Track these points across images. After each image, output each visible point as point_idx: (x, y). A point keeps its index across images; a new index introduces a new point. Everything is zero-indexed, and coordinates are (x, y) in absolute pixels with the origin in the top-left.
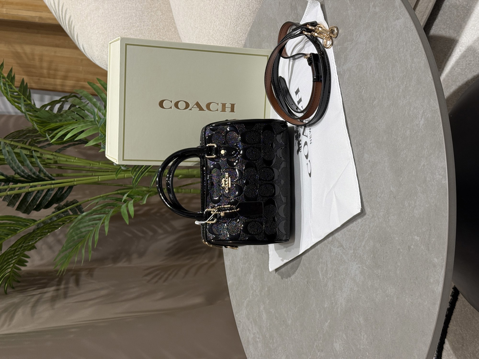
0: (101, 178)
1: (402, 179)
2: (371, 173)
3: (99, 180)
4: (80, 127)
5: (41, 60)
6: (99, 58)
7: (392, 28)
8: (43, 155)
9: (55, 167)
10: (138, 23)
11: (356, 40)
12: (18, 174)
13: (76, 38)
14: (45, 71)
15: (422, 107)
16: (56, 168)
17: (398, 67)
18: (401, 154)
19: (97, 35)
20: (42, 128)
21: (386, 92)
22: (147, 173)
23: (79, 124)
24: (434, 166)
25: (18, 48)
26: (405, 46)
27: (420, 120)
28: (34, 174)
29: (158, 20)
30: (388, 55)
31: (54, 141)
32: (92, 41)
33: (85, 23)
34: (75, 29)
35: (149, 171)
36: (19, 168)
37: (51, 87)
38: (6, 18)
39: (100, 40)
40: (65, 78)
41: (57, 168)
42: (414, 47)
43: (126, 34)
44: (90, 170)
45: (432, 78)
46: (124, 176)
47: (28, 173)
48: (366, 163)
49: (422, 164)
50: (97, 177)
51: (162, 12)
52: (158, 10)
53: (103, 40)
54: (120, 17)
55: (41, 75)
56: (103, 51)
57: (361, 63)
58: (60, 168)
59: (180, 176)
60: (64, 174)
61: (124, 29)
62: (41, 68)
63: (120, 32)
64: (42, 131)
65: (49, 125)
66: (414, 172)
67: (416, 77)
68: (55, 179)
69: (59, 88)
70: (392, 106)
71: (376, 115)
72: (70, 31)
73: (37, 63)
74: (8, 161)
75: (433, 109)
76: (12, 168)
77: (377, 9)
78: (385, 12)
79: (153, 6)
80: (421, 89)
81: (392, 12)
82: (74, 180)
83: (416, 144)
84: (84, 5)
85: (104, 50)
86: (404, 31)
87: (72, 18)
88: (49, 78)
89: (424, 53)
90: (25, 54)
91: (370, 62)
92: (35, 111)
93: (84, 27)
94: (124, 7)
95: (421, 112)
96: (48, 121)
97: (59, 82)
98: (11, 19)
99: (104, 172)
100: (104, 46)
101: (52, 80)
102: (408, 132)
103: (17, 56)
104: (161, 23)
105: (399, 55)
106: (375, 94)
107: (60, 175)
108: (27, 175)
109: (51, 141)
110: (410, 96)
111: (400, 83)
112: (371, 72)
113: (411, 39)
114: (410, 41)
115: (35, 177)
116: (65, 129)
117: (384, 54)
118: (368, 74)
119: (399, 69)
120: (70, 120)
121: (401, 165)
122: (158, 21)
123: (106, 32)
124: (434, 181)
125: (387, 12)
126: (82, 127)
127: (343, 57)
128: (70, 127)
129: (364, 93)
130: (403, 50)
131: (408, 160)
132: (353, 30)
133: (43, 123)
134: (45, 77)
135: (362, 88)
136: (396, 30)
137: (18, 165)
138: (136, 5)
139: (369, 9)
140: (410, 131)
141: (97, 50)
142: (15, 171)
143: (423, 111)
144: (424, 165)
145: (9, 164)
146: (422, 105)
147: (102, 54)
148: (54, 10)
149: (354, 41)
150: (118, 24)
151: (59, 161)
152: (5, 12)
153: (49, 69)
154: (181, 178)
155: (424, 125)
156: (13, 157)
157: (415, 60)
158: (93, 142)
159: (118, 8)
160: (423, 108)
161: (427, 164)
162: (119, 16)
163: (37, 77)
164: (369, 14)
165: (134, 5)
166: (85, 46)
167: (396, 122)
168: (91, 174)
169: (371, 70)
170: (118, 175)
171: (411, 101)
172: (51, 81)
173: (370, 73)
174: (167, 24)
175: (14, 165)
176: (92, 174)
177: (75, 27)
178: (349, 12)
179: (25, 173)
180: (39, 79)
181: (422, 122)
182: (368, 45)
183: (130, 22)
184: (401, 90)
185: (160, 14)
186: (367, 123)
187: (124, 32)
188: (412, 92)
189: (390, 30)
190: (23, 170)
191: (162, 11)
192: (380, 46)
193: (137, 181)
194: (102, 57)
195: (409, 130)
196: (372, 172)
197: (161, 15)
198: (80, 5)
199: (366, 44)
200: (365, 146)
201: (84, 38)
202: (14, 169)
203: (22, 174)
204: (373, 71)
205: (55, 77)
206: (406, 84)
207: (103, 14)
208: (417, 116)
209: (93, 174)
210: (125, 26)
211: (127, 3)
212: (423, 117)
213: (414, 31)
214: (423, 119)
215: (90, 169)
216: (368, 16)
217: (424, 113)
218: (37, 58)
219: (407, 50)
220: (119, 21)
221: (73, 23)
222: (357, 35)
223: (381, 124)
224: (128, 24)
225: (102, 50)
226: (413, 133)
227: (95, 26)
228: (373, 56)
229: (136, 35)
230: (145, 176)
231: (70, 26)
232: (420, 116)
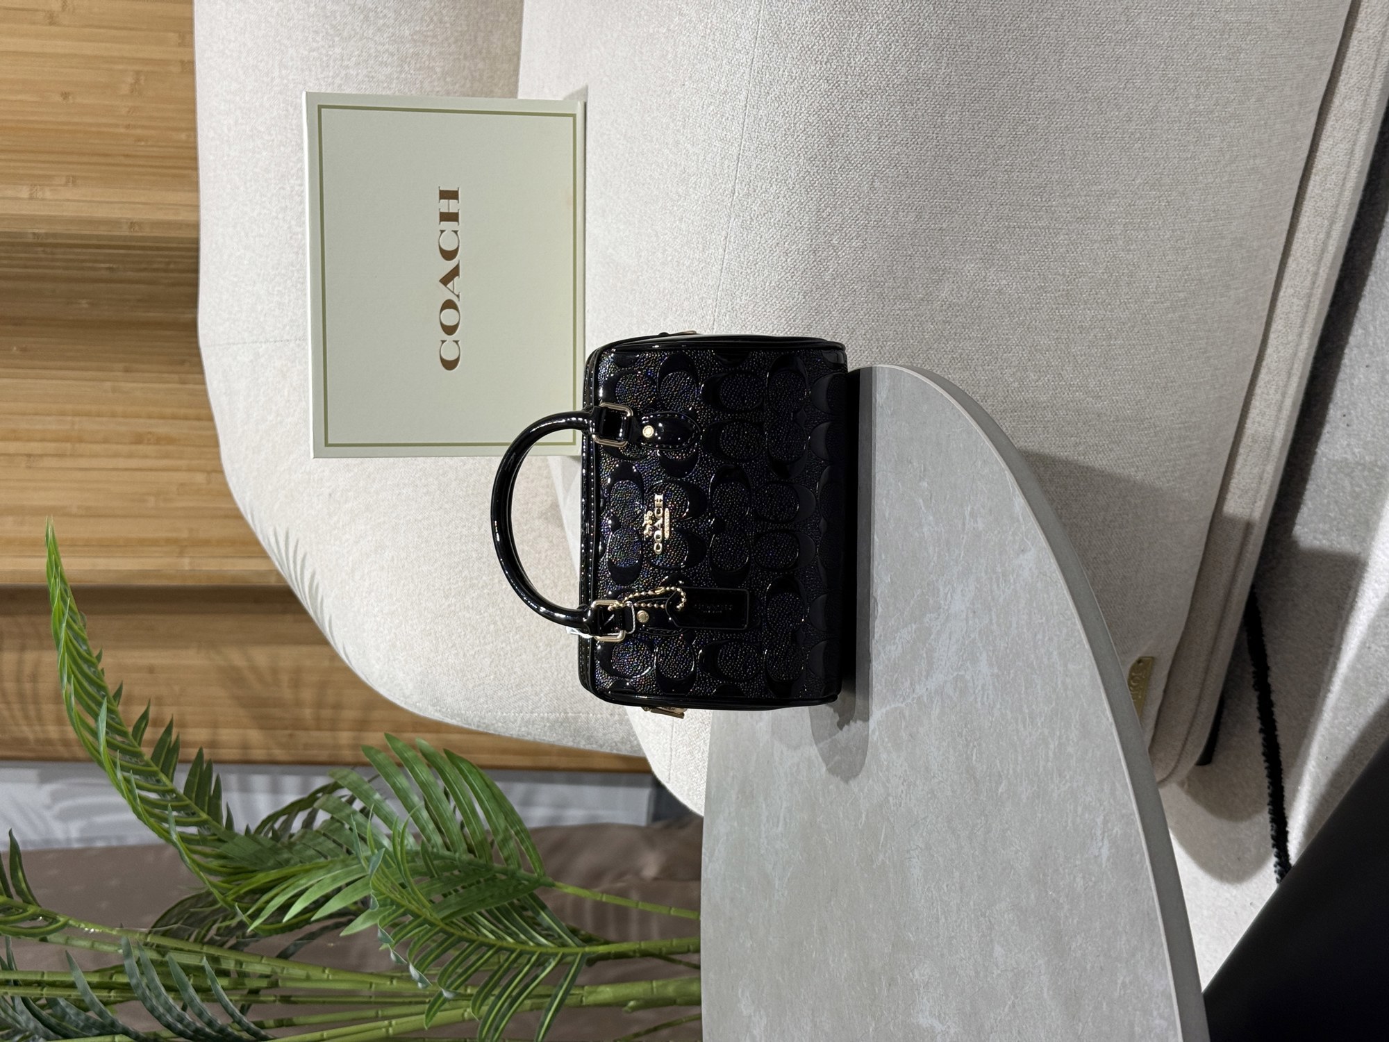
0: (396, 1024)
1: (1083, 1028)
2: (1014, 1005)
3: (391, 1030)
4: (328, 881)
5: (296, 684)
6: (384, 680)
7: (1015, 576)
8: (244, 966)
9: (272, 998)
10: (484, 578)
11: (946, 607)
12: (169, 1026)
13: (327, 629)
14: (308, 713)
15: (1101, 805)
16: (274, 1001)
17: (1039, 687)
18: (1072, 949)
19: (378, 619)
20: (230, 890)
21: (1020, 758)
22: (528, 1002)
23: (329, 872)
24: (1146, 988)
25: (236, 658)
26: (1046, 627)
27: (1101, 844)
28: (210, 1023)
29: (539, 563)
30: (1014, 650)
31: (261, 924)
32: (365, 634)
33: (347, 587)
34: (324, 605)
35: (534, 993)
36: (169, 1009)
37: (323, 755)
38: (191, 583)
39: (386, 632)
40: (362, 725)
41: (277, 1003)
42: (1065, 631)
43: (453, 608)
44: (371, 1003)
45: (1111, 719)
46: (463, 1015)
47: (194, 1024)
48: (999, 972)
49: (1120, 982)
50: (386, 1022)
51: (551, 542)
52: (540, 536)
53: (393, 630)
54: (436, 565)
55: (298, 725)
56: (394, 660)
57: (962, 673)
58: (286, 999)
59: (632, 1003)
60: (295, 1020)
61: (447, 597)
62: (298, 704)
63: (438, 606)
64: (229, 899)
65: (252, 877)
66: (1105, 1004)
67: (1077, 716)
68: (270, 1037)
69: (347, 755)
70: (1037, 801)
71: (1007, 826)
72: (315, 613)
73: (287, 694)
74: (140, 992)
75: (1124, 811)
76: (152, 1010)
77: (980, 526)
78: (996, 532)
79: (528, 526)
80: (1091, 751)
81: (1011, 533)
82: (322, 1035)
83: (1100, 918)
84: (347, 540)
85: (397, 657)
86: (1039, 585)
87: (318, 577)
88: (319, 729)
89: (1087, 646)
90: (254, 669)
91: (980, 671)
92: (220, 840)
93: (345, 600)
94: (449, 537)
95: (1100, 820)
96: (251, 868)
97: (345, 737)
98: (204, 583)
99: (410, 1003)
100: (394, 646)
101: (328, 734)
102: (1080, 882)
103: (233, 677)
104: (547, 571)
105: (1037, 651)
106: (998, 764)
107: (285, 1022)
108: (193, 1028)
109: (251, 924)
110: (1071, 773)
111: (1046, 732)
112: (985, 699)
113: (1056, 607)
114: (1055, 612)
115: (214, 1033)
116: (290, 888)
117: (1006, 648)
118: (980, 704)
119: (1039, 691)
120: (311, 859)
121: (1074, 982)
122: (540, 567)
123: (399, 610)
124: (1152, 1036)
125: (999, 533)
126: (335, 879)
127: (925, 655)
128: (302, 882)
129: (976, 761)
130: (1044, 637)
131: (1088, 967)
132: (937, 581)
133: (236, 872)
134: (306, 729)
135: (971, 745)
136: (1023, 580)
137: (166, 1002)
138: (480, 528)
139: (964, 524)
140: (1084, 877)
141: (379, 659)
142: (159, 1018)
143: (1105, 817)
144: (1124, 985)
145: (144, 999)
146: (1100, 800)
147: (392, 669)
148: (277, 559)
149: (942, 610)
150: (432, 583)
151: (285, 979)
152: (187, 568)
153: (319, 705)
154: (634, 1009)
155: (1111, 860)
156: (153, 980)
157: (1070, 666)
158: (364, 922)
159: (433, 542)
160: (1102, 808)
161: (1131, 983)
162: (436, 561)
163: (286, 728)
164: (965, 537)
165: (475, 530)
166: (349, 649)
167: (1051, 847)
168: (371, 1013)
169: (983, 695)
170: (435, 1013)
171: (1075, 785)
172: (325, 736)
173: (983, 704)
174: (563, 571)
175: (154, 1002)
176: (377, 1013)
177: (325, 601)
178: (925, 529)
179: (185, 1023)
180: (291, 735)
181: (1105, 852)
182: (970, 622)
183: (463, 575)
184: (1051, 754)
185: (546, 545)
186: (990, 849)
187: (447, 604)
188: (1074, 758)
189: (1012, 581)
190: (178, 1015)
191: (550, 539)
192: (995, 627)
193: (496, 1029)
194: (391, 676)
195: (1081, 875)
196: (1016, 1001)
197: (547, 550)
198: (338, 542)
199: (967, 620)
200: (993, 921)
201: (346, 629)
202: (156, 1014)
203: (179, 1026)
204: (987, 698)
205: (334, 726)
206: (1060, 737)
207: (393, 560)
208: (1093, 831)
209: (380, 1013)
210: (450, 589)
211: (456, 527)
212: (1106, 834)
213: (1059, 585)
214: (1106, 842)
215: (371, 997)
216: (964, 541)
217: (1105, 822)
218: (285, 678)
219: (1051, 639)
220: (434, 575)
221: (320, 590)
222: (946, 595)
223: (1020, 853)
224: (457, 582)
225: (392, 658)
226: (1091, 884)
227: (373, 594)
228: (984, 654)
229: (479, 609)
230: (519, 1010)
231: (313, 597)
232: (1099, 832)
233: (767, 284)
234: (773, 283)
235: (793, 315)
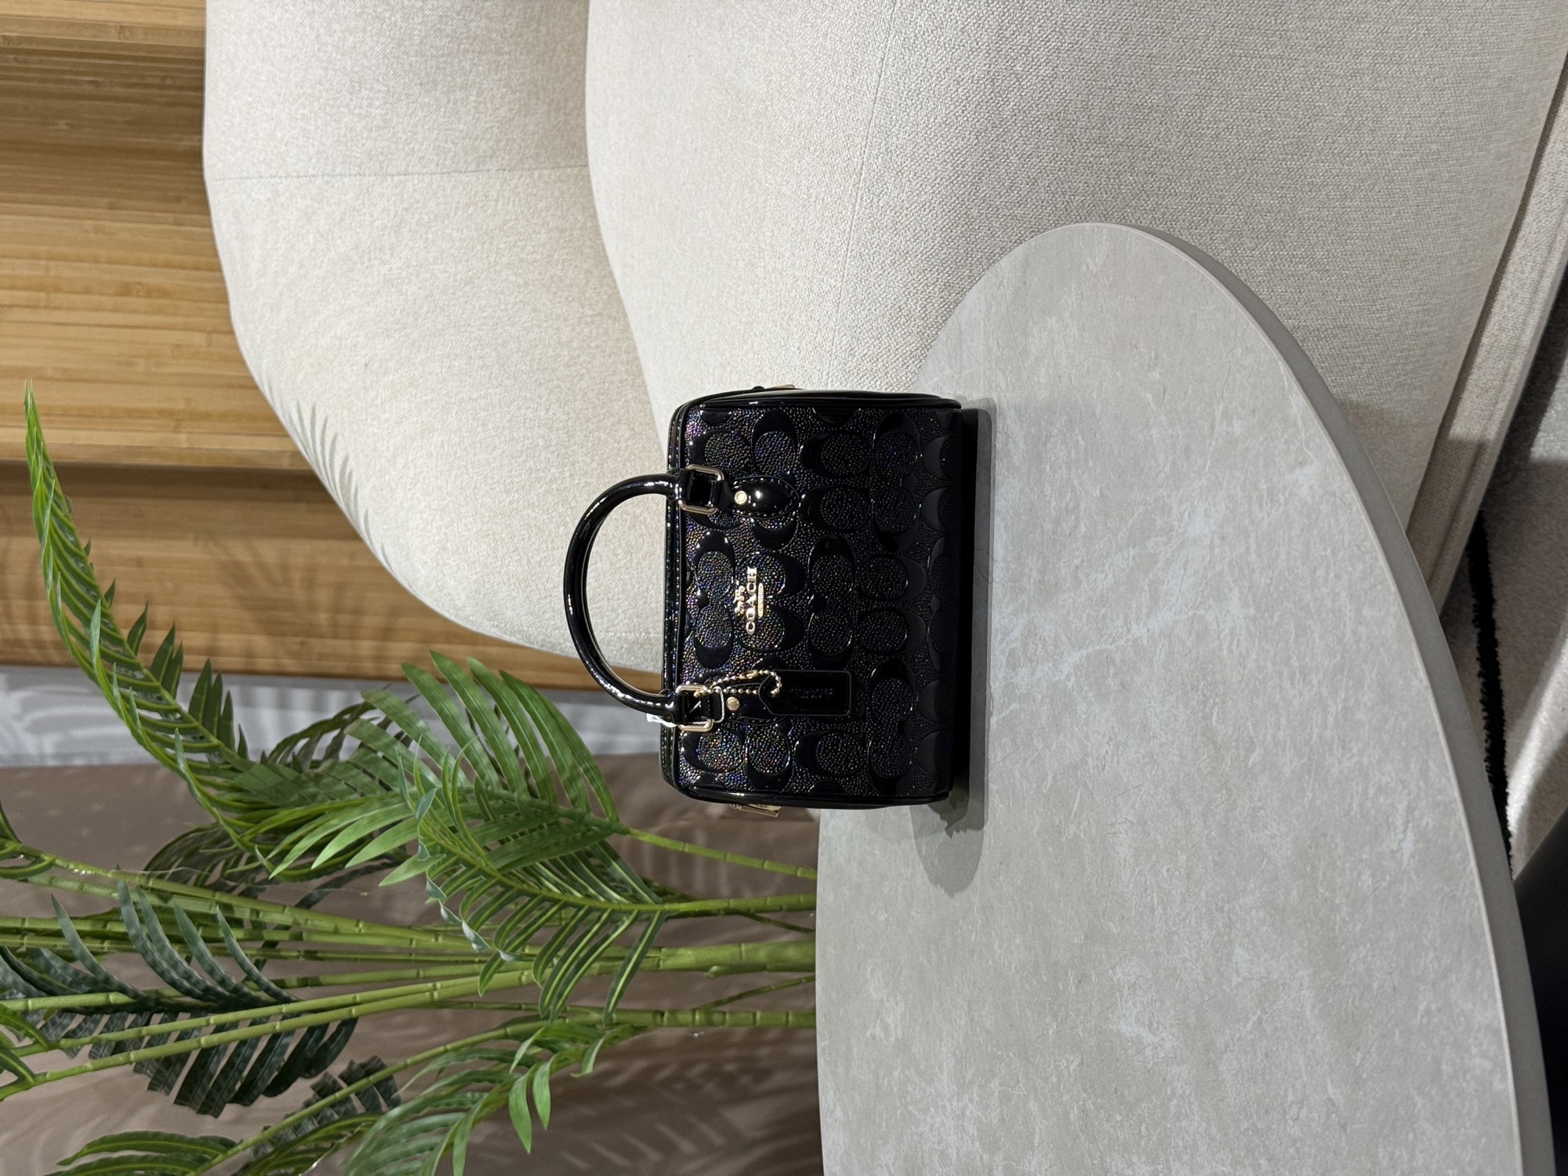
0: (442, 988)
1: (1363, 1059)
2: (1260, 1021)
3: (436, 994)
4: (365, 822)
5: (310, 583)
6: (431, 588)
7: (1287, 494)
8: (261, 916)
9: (295, 954)
10: (553, 470)
11: (1181, 530)
12: (173, 984)
13: (362, 526)
14: (323, 618)
15: (1404, 788)
16: (298, 957)
17: (1316, 635)
18: (1352, 960)
19: (425, 516)
20: (248, 828)
21: (1283, 722)
22: (597, 965)
23: (365, 811)
24: (1462, 1019)
25: (239, 551)
26: (1332, 561)
27: (1401, 836)
28: (223, 982)
29: (618, 455)
30: (1281, 589)
31: (286, 869)
32: (409, 534)
33: (387, 477)
34: (359, 497)
35: (604, 955)
36: (175, 965)
37: (340, 667)
38: (188, 463)
39: (434, 531)
40: (387, 634)
41: (301, 959)
42: (1360, 567)
43: (515, 505)
44: (410, 961)
45: (1426, 682)
46: (520, 978)
47: (203, 981)
48: (1240, 980)
49: (1422, 1007)
50: (430, 985)
51: (633, 429)
52: (619, 422)
53: (443, 529)
54: (495, 454)
55: (311, 631)
56: (444, 564)
57: (1201, 612)
58: (311, 955)
59: (715, 968)
60: (322, 979)
61: (507, 492)
62: (312, 607)
63: (497, 503)
64: (246, 839)
65: (273, 815)
66: (1397, 1033)
67: (1374, 673)
68: (293, 998)
69: (368, 667)
70: (1307, 777)
71: (1259, 804)
72: (348, 505)
73: (299, 595)
74: (140, 944)
75: (1439, 798)
76: (154, 965)
77: (1237, 428)
78: (1261, 439)
79: (605, 410)
80: (1393, 719)
81: (1283, 440)
82: (355, 998)
83: (1397, 927)
84: (387, 420)
85: (447, 561)
86: (1324, 508)
87: (351, 463)
88: (335, 636)
89: (1393, 588)
90: (261, 566)
91: (1228, 611)
92: (233, 770)
93: (384, 492)
94: (510, 421)
95: (1402, 807)
96: (271, 803)
97: (366, 647)
98: (205, 464)
99: (457, 962)
100: (444, 549)
101: (346, 643)
102: (1366, 882)
103: (236, 574)
104: (628, 464)
105: (1316, 590)
106: (1250, 727)
107: (309, 981)
108: (202, 987)
109: (273, 870)
110: (1360, 745)
111: (1325, 692)
112: (1234, 647)
113: (1347, 537)
114: (1346, 544)
115: (227, 993)
116: (319, 830)
117: (1269, 585)
118: (1225, 652)
119: (1317, 641)
120: (342, 795)
121: (1353, 1002)
122: (619, 459)
123: (450, 505)
124: (1468, 1078)
125: (1266, 439)
126: (372, 820)
127: (1146, 588)
128: (334, 822)
129: (1217, 721)
130: (1327, 573)
131: (1375, 986)
132: (1169, 496)
133: (254, 808)
134: (322, 637)
135: (1212, 701)
136: (1300, 501)
137: (171, 957)
138: (547, 410)
139: (1212, 427)
140: (1373, 876)
141: (426, 563)
142: (162, 974)
143: (1409, 803)
144: (1428, 1012)
145: (145, 953)
146: (1403, 782)
147: (441, 575)
148: (301, 441)
149: (1174, 533)
150: (490, 475)
151: (310, 931)
152: (184, 445)
153: (336, 609)
154: (717, 974)
155: (1417, 858)
156: (156, 931)
157: (1366, 612)
158: (408, 870)
159: (491, 426)
160: (1406, 792)
161: (1439, 1010)
162: (495, 449)
163: (297, 635)
164: (1214, 443)
165: (543, 413)
166: (389, 551)
167: (1324, 835)
168: (412, 973)
169: (1232, 641)
170: (491, 977)
171: (1365, 761)
172: (343, 646)
173: (1231, 652)
174: (647, 464)
175: (157, 956)
176: (418, 974)
177: (360, 493)
178: (1154, 432)
179: (193, 981)
180: (303, 643)
181: (1408, 846)
182: (1217, 550)
183: (528, 466)
184: (1331, 720)
185: (627, 434)
186: (1233, 831)
187: (508, 500)
188: (1367, 727)
189: (1282, 501)
190: (185, 972)
191: (632, 425)
192: (1253, 558)
193: (560, 996)
194: (439, 584)
195: (1369, 872)
196: (1265, 1017)
197: (627, 440)
198: (375, 423)
199: (1211, 547)
200: (1233, 918)
201: (385, 527)
202: (159, 970)
203: (186, 984)
204: (1238, 645)
205: (353, 634)
206: (1346, 700)
207: (443, 446)
208: (1391, 820)
209: (422, 973)
210: (512, 482)
211: (519, 409)
212: (1410, 825)
213: (1354, 509)
214: (1410, 834)
215: (411, 955)
216: (1211, 449)
217: (1410, 809)
218: (297, 577)
219: (1337, 577)
220: (493, 465)
221: (354, 479)
222: (1182, 515)
223: (1278, 839)
224: (520, 474)
225: (441, 562)
226: (1384, 884)
227: (419, 485)
228: (1236, 591)
229: (546, 507)
230: (586, 975)
231: (345, 487)
232: (1399, 822)
233: (932, 120)
234: (939, 118)
235: (962, 159)
